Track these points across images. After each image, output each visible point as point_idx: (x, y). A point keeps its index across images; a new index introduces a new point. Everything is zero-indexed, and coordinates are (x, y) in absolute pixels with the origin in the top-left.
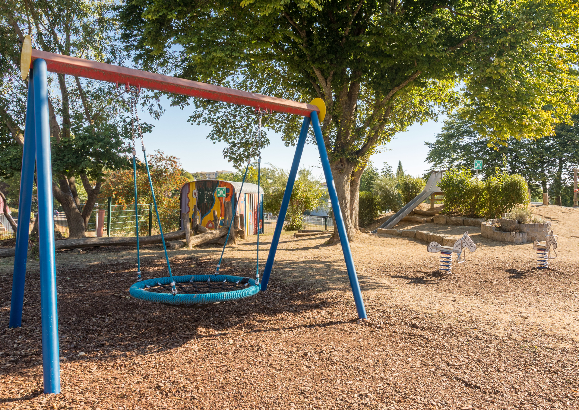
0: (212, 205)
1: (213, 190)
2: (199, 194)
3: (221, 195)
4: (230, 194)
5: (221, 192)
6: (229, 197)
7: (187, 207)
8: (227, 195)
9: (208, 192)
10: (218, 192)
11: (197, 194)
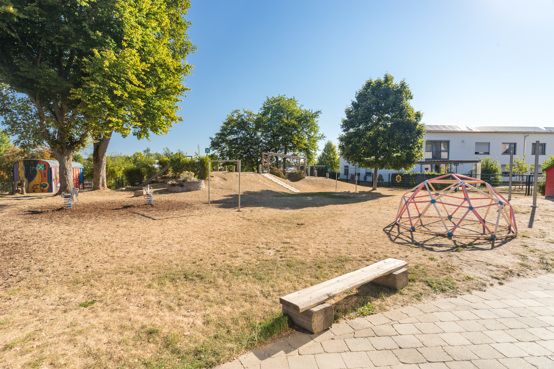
0: (35, 175)
1: (35, 166)
2: (25, 168)
3: (41, 169)
4: (47, 168)
5: (41, 167)
6: (47, 170)
7: (18, 177)
8: (45, 169)
9: (32, 167)
10: (39, 167)
11: (24, 168)
